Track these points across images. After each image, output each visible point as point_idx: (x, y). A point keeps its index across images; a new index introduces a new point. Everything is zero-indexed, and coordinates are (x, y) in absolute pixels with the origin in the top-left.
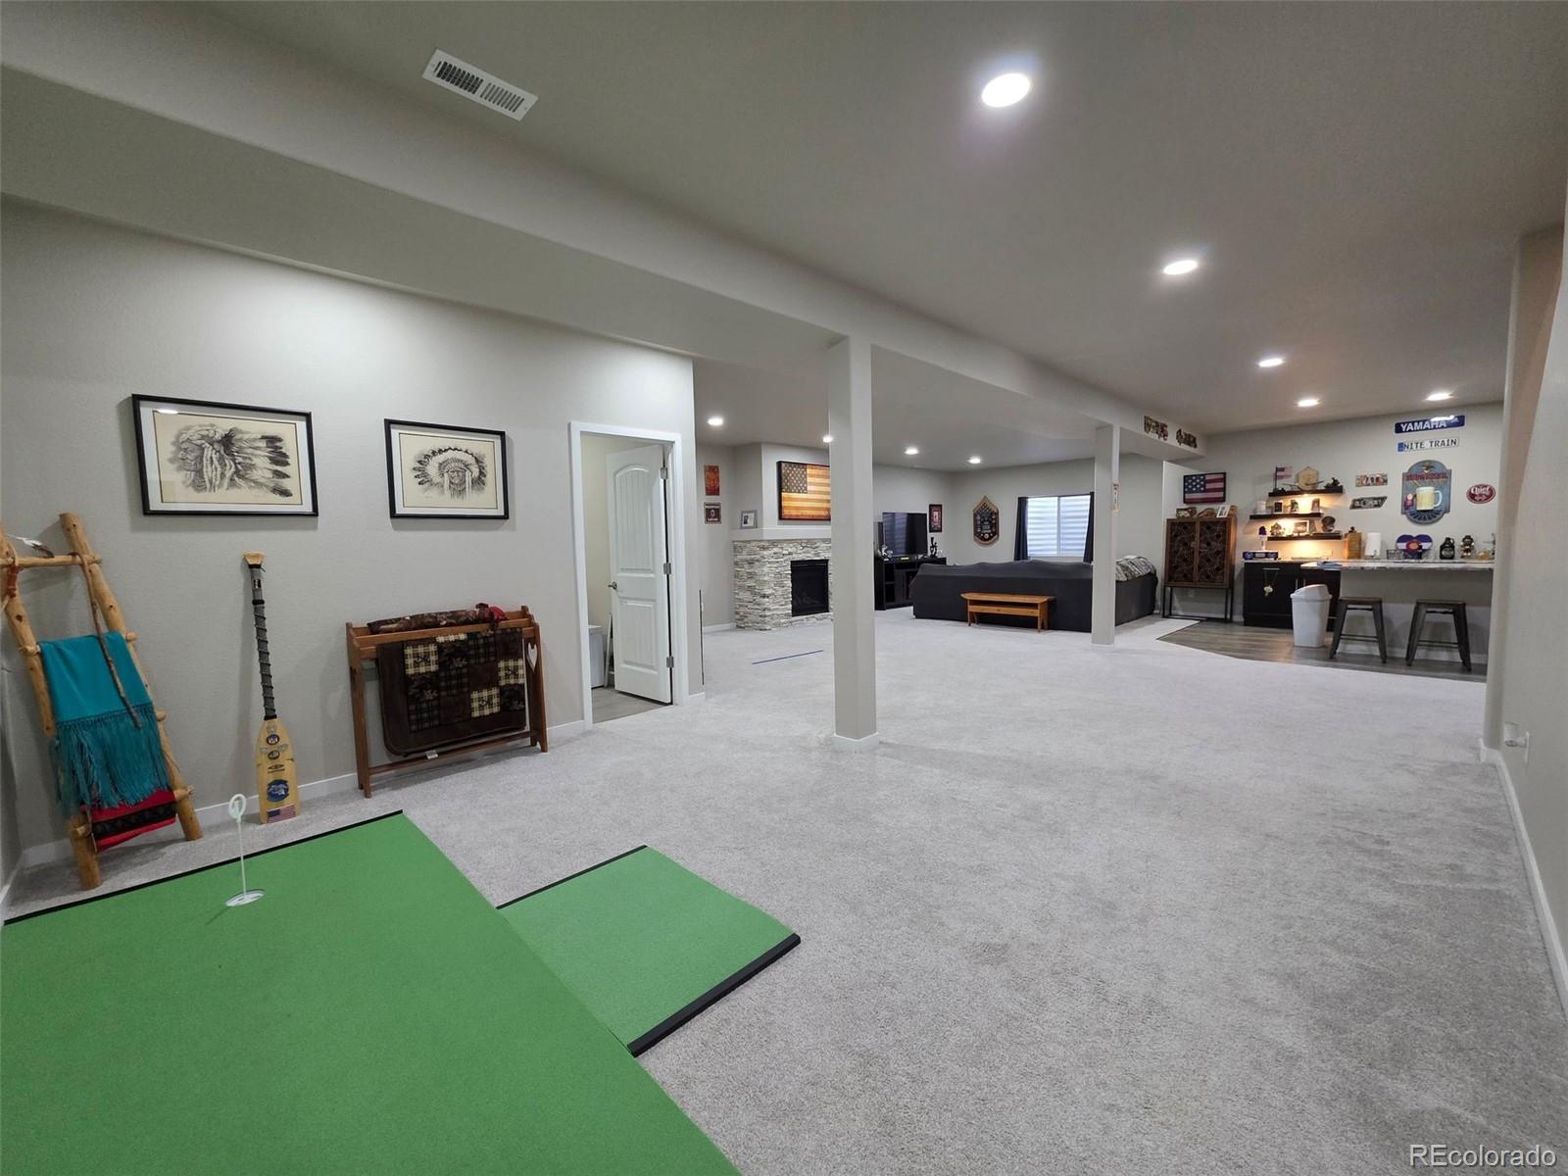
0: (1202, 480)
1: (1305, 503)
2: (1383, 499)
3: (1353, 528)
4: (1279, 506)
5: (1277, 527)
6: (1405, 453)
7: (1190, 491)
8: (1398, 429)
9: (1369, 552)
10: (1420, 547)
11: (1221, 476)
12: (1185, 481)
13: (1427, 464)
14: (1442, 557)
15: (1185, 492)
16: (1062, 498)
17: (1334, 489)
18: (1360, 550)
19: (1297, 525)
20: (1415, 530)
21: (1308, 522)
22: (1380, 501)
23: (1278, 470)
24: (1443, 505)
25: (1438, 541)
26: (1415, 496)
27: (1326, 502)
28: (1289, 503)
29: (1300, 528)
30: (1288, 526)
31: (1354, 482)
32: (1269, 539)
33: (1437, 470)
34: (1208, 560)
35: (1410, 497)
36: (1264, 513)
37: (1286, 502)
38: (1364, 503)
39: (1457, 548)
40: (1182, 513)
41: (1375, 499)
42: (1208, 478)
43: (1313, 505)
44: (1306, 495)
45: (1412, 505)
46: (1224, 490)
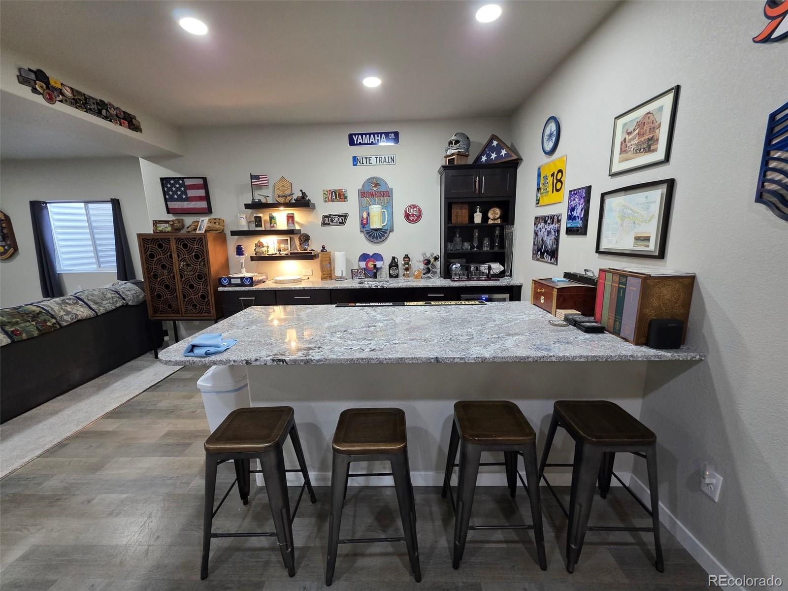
0: (181, 186)
1: (281, 218)
2: (345, 216)
3: (324, 248)
4: (258, 221)
5: (259, 245)
6: (359, 168)
7: (172, 199)
8: (352, 143)
9: (338, 273)
10: (375, 265)
11: (201, 182)
12: (163, 186)
13: (375, 181)
14: (391, 276)
15: (166, 201)
16: (91, 206)
17: (303, 203)
18: (331, 271)
19: (280, 242)
20: (371, 249)
21: (289, 238)
22: (343, 218)
23: (253, 177)
24: (389, 223)
25: (387, 261)
26: (369, 214)
27: (300, 216)
28: (268, 218)
29: (282, 246)
30: (271, 244)
31: (321, 197)
32: (252, 259)
33: (382, 189)
34: (192, 287)
35: (365, 215)
36: (246, 229)
37: (264, 216)
38: (332, 221)
39: (400, 266)
40: (161, 227)
41: (339, 216)
42: (188, 182)
43: (288, 220)
44: (282, 208)
45: (367, 223)
46: (207, 198)
